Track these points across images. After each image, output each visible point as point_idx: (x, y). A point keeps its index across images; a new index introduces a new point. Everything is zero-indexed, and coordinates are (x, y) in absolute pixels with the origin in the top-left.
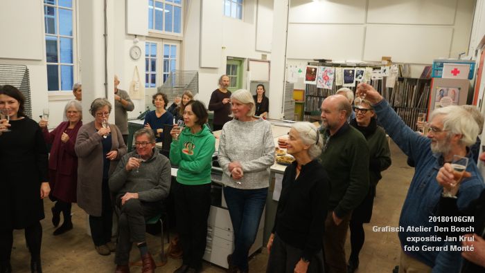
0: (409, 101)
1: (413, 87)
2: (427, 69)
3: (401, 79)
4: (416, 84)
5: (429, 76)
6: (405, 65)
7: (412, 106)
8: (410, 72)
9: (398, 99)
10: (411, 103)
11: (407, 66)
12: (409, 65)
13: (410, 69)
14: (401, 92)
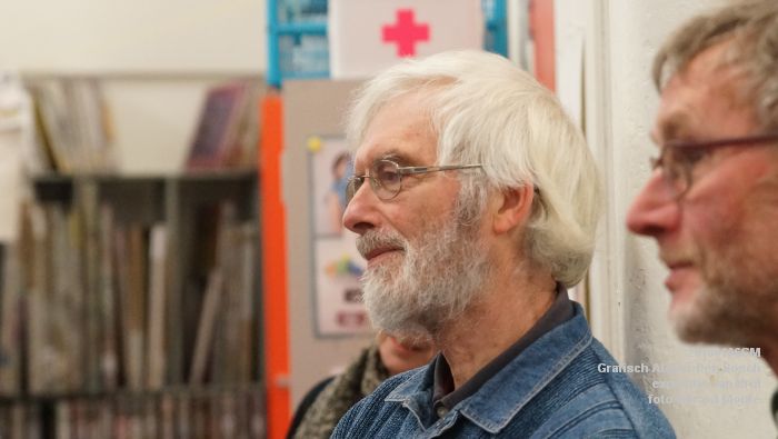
0: (134, 341)
1: (146, 237)
2: (219, 103)
3: (53, 190)
4: (160, 217)
5: (237, 151)
6: (68, 83)
7: (156, 382)
8: (107, 135)
9: (54, 338)
10: (149, 358)
11: (85, 96)
12: (95, 81)
13: (103, 110)
14: (66, 281)
